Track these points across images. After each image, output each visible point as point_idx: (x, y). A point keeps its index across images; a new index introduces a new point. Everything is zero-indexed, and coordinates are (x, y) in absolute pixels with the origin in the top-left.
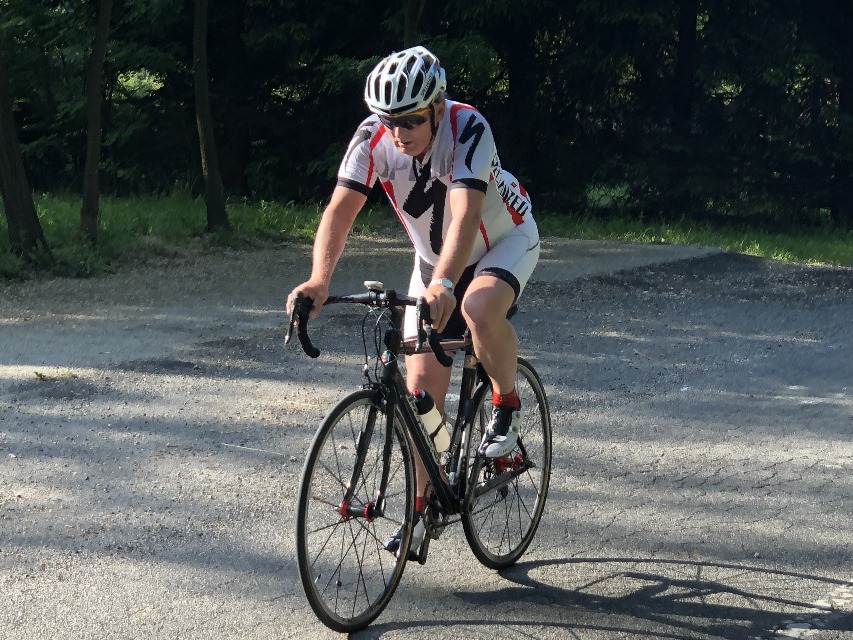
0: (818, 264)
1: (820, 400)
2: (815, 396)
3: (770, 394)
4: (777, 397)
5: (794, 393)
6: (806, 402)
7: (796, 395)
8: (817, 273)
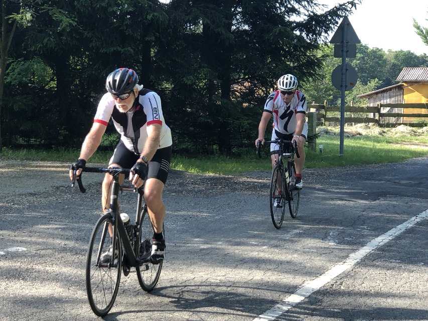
0: (211, 174)
1: (209, 246)
2: (207, 244)
3: (184, 243)
4: (188, 245)
5: (197, 242)
6: (202, 247)
7: (198, 243)
8: (211, 179)
